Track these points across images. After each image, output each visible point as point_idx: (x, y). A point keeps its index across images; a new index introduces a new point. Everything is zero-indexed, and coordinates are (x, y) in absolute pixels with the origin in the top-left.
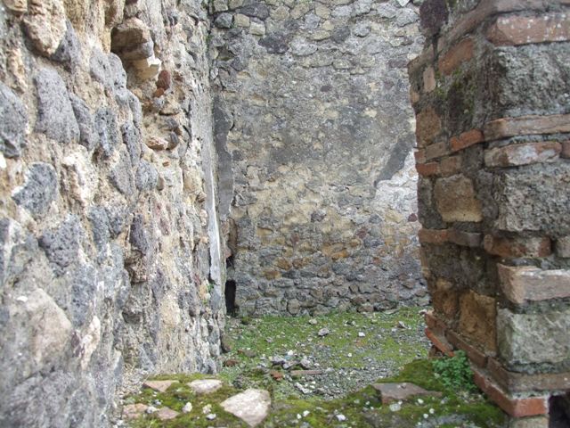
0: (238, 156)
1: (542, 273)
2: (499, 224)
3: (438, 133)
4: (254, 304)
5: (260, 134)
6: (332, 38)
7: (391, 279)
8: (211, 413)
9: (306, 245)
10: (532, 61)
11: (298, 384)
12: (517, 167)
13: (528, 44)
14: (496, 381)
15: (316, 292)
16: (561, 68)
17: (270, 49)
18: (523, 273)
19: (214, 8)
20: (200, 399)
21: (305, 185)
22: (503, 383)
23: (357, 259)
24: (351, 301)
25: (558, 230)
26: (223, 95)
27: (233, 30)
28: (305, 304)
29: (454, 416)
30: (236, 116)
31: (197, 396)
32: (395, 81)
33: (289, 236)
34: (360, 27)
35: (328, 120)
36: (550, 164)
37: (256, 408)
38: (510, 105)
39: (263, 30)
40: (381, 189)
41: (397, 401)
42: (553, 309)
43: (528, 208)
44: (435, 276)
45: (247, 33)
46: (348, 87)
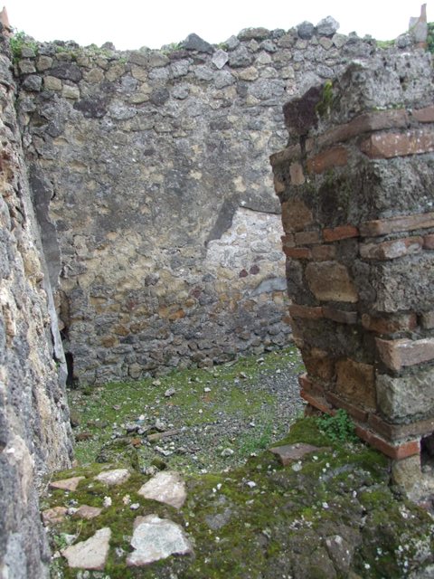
0: (62, 226)
1: (413, 343)
2: (377, 306)
3: (309, 223)
4: (94, 373)
5: (84, 202)
6: (151, 101)
7: (228, 333)
8: (133, 503)
9: (142, 310)
10: (400, 171)
11: (158, 448)
12: (391, 260)
13: (396, 157)
14: (377, 432)
15: (156, 353)
16: (421, 175)
17: (87, 114)
18: (399, 345)
19: (19, 70)
20: (115, 490)
21: (136, 250)
22: (386, 434)
23: (194, 318)
24: (192, 358)
25: (423, 308)
26: (40, 163)
27: (43, 94)
28: (147, 367)
29: (346, 466)
30: (57, 186)
31: (110, 488)
32: (218, 143)
33: (124, 302)
34: (179, 90)
35: (154, 184)
36: (416, 255)
37: (174, 490)
38: (384, 208)
39: (77, 93)
40: (212, 248)
41: (296, 461)
42: (422, 370)
43: (401, 293)
44: (309, 345)
45: (59, 97)
46: (172, 150)
